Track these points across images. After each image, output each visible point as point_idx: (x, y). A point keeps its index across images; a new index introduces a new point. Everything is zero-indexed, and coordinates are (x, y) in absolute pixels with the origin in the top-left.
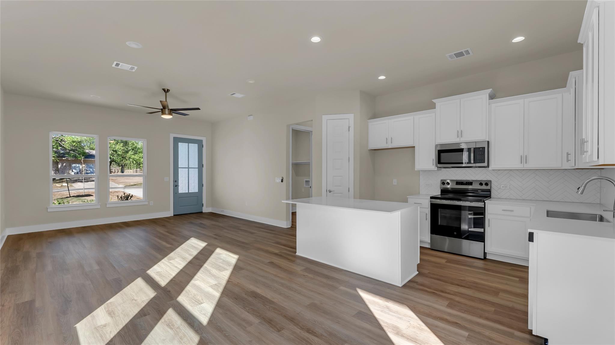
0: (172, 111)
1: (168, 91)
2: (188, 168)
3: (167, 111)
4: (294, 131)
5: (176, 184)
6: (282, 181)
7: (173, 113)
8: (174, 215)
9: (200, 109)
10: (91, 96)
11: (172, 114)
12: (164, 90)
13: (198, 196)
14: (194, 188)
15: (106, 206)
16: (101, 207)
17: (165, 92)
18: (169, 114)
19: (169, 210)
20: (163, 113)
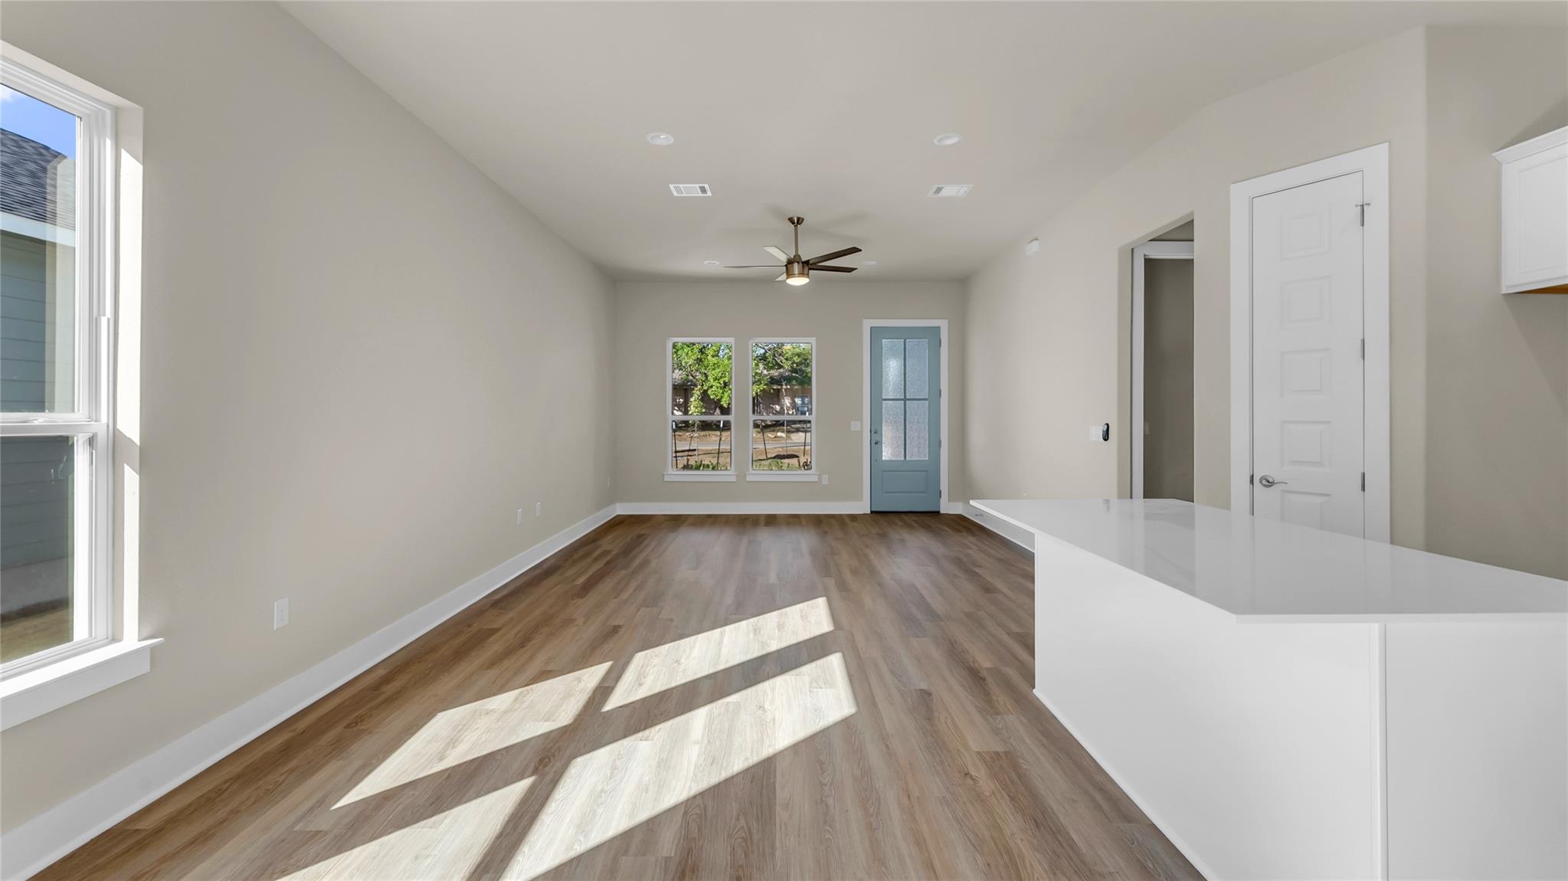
0: (808, 266)
1: (800, 221)
2: (905, 400)
3: (796, 268)
4: (1149, 263)
5: (875, 438)
6: (1106, 437)
7: (810, 269)
8: (872, 512)
9: (861, 250)
10: (706, 262)
11: (808, 275)
12: (791, 220)
13: (927, 471)
14: (919, 453)
15: (745, 478)
16: (737, 478)
17: (793, 226)
18: (802, 274)
19: (860, 498)
20: (790, 274)
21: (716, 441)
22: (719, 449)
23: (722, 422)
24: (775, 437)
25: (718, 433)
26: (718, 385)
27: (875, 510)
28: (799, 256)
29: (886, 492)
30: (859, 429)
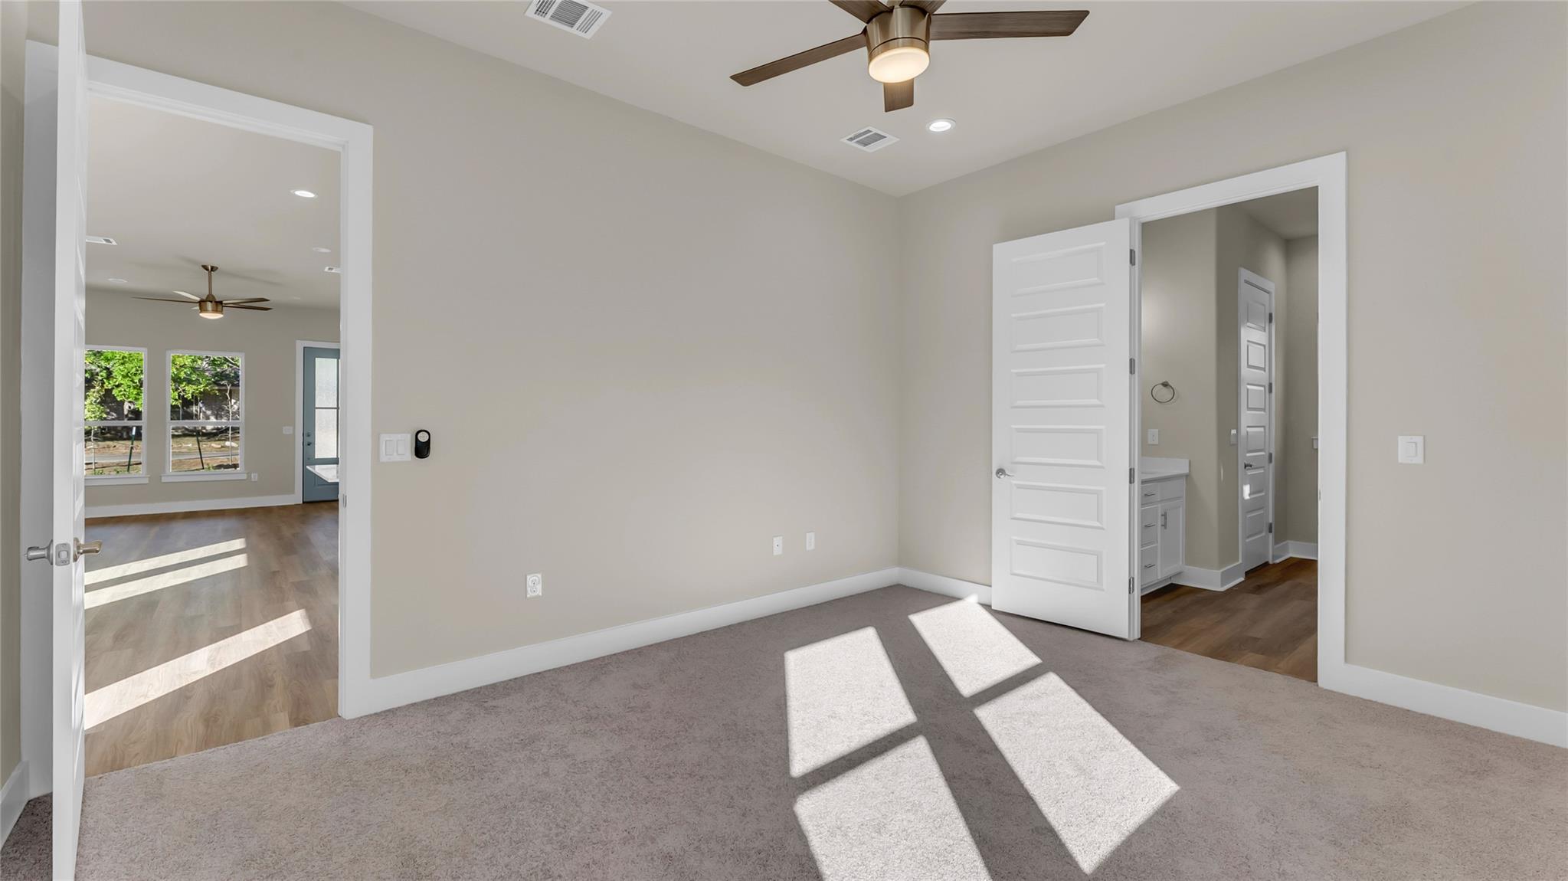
0: (219, 305)
1: (213, 269)
3: (209, 306)
5: (308, 440)
7: (225, 307)
8: (303, 502)
11: (220, 312)
12: (205, 267)
15: (161, 479)
16: (149, 481)
17: (207, 272)
18: (215, 311)
19: (293, 492)
20: (203, 309)
21: (126, 453)
22: (129, 462)
23: (134, 429)
24: (222, 447)
25: (129, 443)
26: (130, 383)
27: (308, 500)
28: (213, 296)
29: (319, 485)
30: (291, 432)
